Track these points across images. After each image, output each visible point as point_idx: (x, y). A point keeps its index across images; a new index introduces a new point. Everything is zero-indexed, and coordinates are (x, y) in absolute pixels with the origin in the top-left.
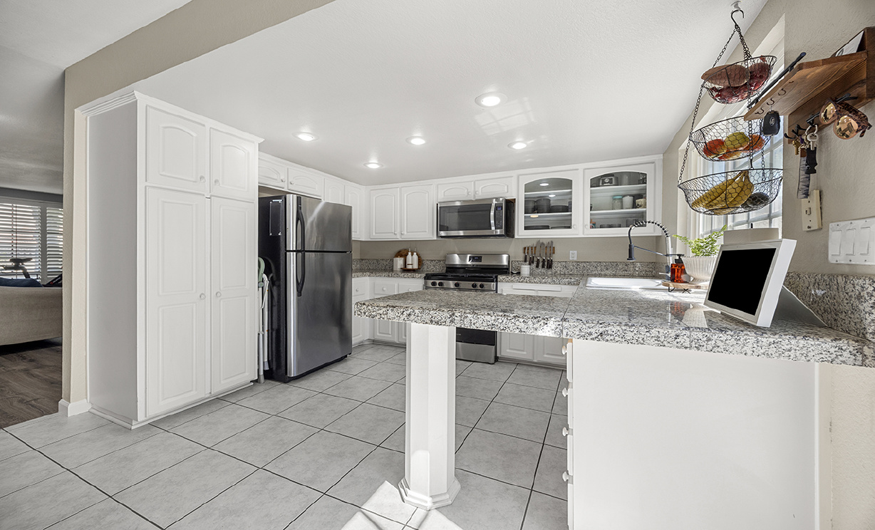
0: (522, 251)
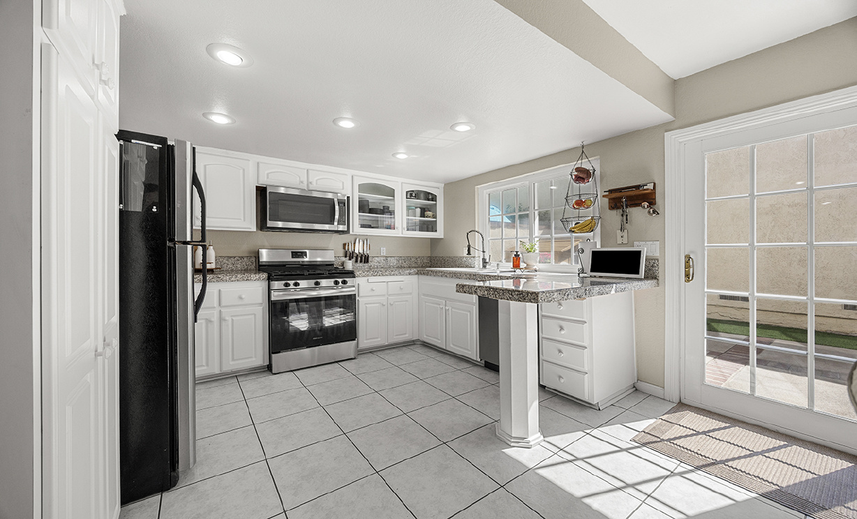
0: (342, 247)
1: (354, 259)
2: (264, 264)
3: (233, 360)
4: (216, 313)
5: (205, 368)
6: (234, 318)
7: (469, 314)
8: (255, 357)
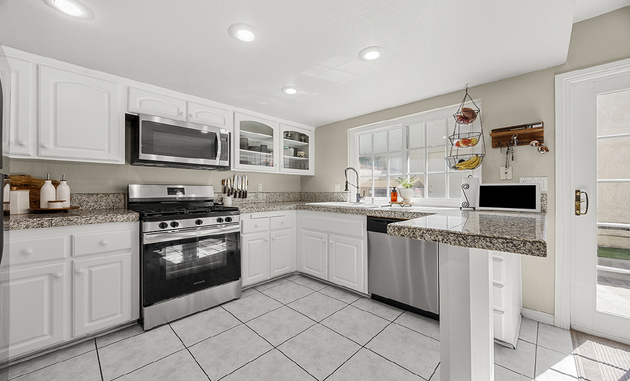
0: (220, 183)
1: (233, 196)
2: (135, 201)
3: (91, 321)
4: (66, 266)
5: (48, 337)
6: (92, 269)
7: (356, 248)
8: (121, 313)
